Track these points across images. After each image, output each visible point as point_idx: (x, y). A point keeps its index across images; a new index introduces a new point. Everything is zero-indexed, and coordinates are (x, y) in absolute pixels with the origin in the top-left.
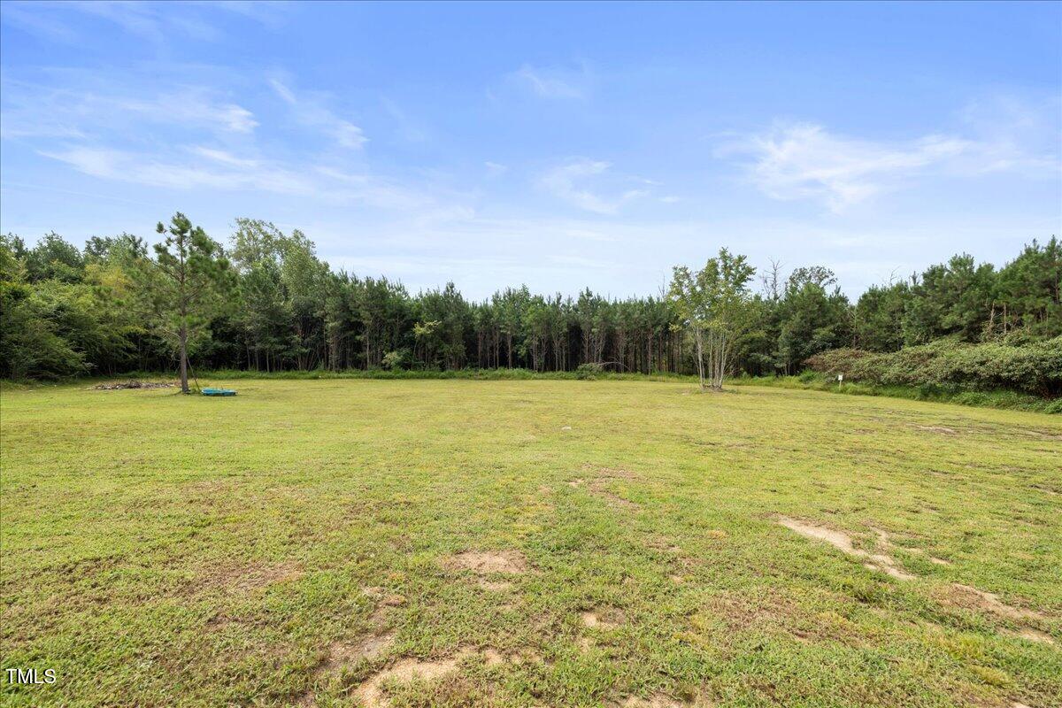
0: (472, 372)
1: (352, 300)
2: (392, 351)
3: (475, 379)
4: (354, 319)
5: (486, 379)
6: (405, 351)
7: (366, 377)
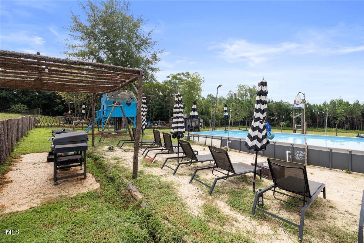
0: (314, 129)
1: (271, 108)
2: (283, 121)
3: (314, 131)
4: (271, 113)
5: (319, 131)
6: (288, 122)
7: (275, 129)
